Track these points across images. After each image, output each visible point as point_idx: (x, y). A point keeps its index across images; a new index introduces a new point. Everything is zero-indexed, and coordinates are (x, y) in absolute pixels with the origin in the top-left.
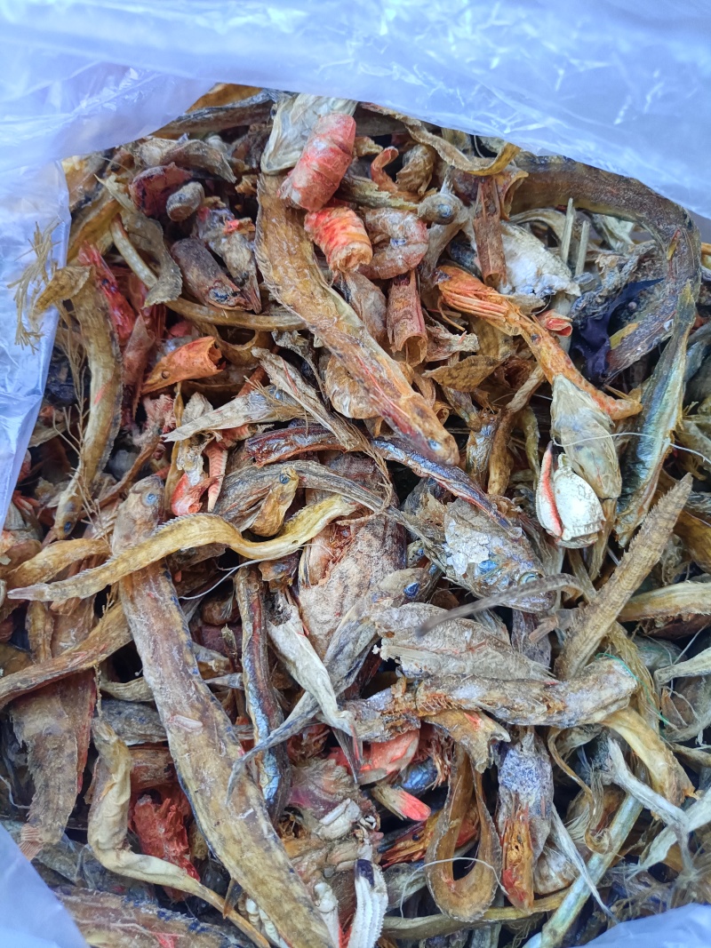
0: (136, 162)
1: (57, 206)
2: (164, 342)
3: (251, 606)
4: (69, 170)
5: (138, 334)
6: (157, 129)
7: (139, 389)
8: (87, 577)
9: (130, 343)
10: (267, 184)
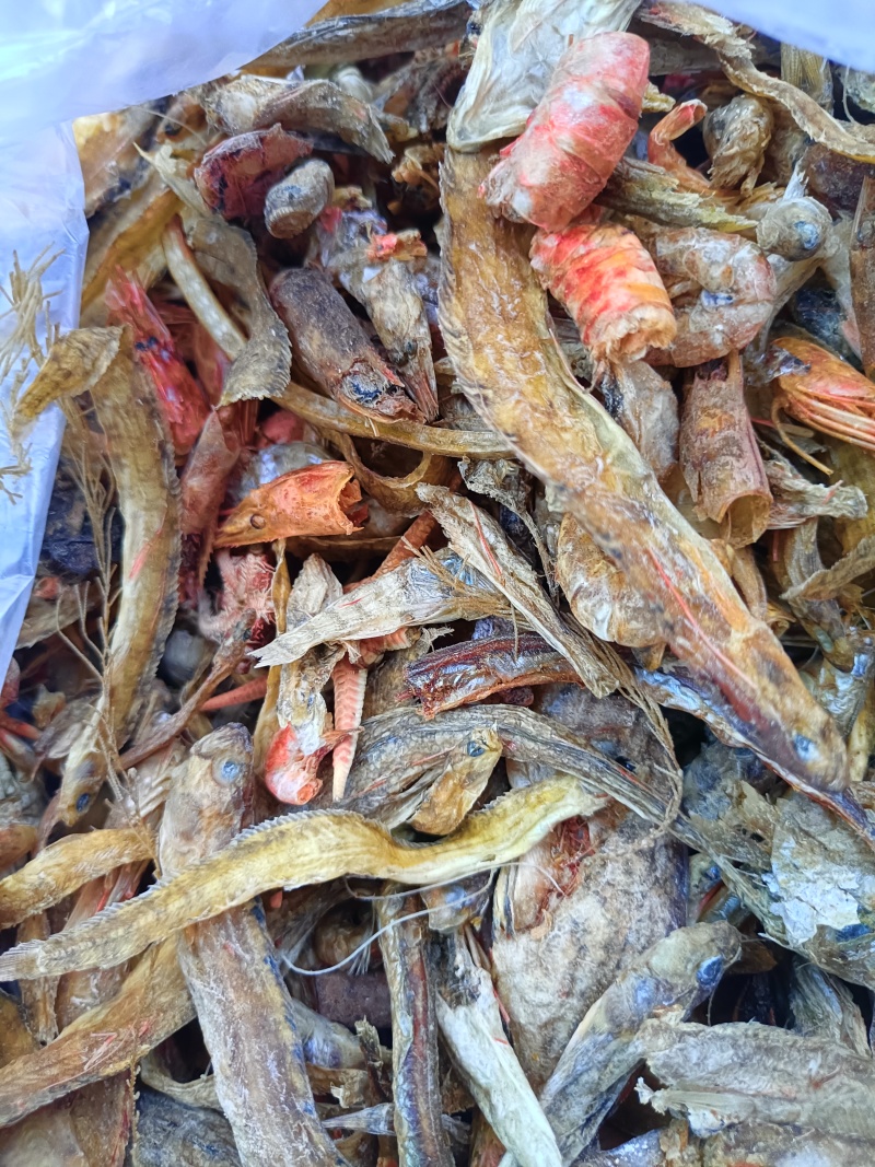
0: (210, 119)
1: (63, 209)
2: (255, 452)
3: (408, 975)
4: (90, 133)
5: (210, 446)
6: (249, 59)
7: (211, 540)
8: (114, 921)
9: (194, 463)
10: (458, 171)
